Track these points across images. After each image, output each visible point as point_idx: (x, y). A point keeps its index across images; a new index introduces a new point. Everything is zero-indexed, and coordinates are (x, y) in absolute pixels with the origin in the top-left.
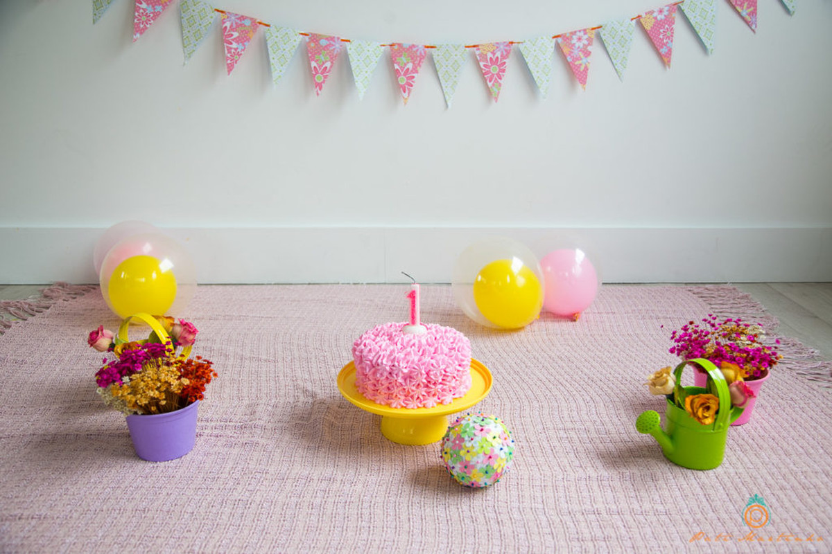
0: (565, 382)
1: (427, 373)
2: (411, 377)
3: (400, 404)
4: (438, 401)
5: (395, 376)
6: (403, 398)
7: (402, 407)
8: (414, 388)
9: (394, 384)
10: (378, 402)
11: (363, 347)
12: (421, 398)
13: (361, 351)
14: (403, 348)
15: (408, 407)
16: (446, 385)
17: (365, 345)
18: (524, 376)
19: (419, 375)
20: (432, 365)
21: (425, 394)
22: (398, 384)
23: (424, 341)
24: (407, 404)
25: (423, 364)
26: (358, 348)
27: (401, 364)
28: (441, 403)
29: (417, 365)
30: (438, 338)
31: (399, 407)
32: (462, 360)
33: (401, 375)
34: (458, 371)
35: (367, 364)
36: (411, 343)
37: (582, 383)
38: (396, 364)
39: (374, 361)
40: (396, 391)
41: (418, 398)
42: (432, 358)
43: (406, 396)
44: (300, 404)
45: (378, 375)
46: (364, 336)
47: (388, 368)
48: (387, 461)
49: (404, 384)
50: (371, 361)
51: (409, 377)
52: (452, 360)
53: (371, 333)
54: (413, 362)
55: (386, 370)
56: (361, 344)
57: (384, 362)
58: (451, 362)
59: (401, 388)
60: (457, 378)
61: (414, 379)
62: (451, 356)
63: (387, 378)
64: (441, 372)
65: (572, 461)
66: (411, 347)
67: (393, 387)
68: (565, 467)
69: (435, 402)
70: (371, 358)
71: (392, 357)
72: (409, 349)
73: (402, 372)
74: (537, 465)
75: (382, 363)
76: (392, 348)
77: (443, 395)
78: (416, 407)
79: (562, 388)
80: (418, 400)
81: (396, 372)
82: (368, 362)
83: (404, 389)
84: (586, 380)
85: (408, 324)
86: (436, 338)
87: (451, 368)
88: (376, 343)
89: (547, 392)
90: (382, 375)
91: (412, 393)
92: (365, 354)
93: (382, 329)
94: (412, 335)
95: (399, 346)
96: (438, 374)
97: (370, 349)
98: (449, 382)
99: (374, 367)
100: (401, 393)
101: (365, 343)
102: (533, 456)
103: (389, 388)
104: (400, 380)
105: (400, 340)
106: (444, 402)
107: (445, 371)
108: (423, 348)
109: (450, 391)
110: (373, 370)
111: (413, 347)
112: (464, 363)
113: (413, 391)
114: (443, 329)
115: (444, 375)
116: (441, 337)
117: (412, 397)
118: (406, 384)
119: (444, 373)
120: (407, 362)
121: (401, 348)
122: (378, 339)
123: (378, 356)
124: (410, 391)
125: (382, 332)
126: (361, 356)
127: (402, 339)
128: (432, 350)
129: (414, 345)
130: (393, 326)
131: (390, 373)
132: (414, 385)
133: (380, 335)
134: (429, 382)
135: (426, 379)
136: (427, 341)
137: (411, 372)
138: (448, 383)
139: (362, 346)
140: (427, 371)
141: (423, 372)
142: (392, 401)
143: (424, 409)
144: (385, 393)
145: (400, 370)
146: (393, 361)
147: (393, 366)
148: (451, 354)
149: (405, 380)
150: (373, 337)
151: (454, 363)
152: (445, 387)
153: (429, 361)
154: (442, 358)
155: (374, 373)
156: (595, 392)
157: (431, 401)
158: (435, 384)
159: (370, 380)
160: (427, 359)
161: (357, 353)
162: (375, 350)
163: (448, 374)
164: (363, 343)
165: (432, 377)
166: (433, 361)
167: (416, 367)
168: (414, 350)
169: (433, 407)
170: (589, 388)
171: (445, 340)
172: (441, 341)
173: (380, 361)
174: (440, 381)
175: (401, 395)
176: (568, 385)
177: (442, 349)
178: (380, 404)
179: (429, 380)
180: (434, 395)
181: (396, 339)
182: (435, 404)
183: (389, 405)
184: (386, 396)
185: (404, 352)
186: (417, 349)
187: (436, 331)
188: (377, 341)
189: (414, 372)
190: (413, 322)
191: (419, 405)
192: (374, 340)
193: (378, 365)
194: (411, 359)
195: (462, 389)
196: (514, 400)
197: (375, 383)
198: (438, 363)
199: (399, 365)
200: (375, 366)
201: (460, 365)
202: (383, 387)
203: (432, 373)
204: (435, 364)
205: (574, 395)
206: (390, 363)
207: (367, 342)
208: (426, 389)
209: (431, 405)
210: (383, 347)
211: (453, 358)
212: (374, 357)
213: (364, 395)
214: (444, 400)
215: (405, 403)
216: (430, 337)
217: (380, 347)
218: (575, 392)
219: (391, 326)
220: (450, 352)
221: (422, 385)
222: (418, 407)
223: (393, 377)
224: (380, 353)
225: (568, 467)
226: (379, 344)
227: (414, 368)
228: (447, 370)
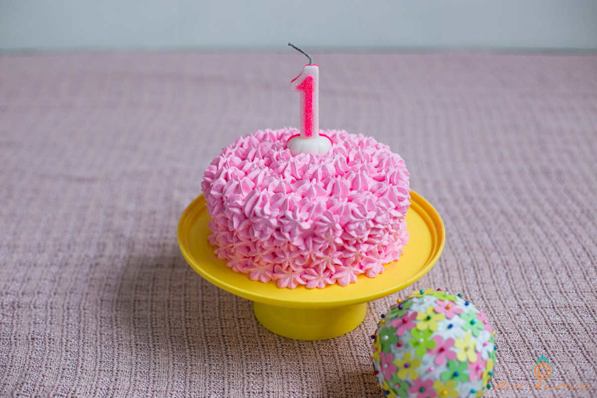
0: (543, 218)
1: (345, 228)
2: (315, 236)
3: (295, 282)
4: (361, 271)
5: (287, 235)
6: (300, 270)
7: (299, 285)
8: (320, 254)
9: (285, 249)
10: (256, 277)
11: (224, 182)
12: (333, 269)
13: (222, 190)
14: (297, 181)
15: (309, 285)
16: (374, 244)
17: (226, 179)
18: (480, 206)
19: (331, 231)
20: (353, 212)
21: (339, 262)
22: (292, 249)
23: (331, 169)
24: (307, 281)
25: (337, 212)
26: (215, 184)
27: (298, 215)
28: (366, 274)
29: (324, 215)
30: (351, 159)
31: (294, 286)
32: (401, 200)
33: (298, 232)
34: (395, 218)
35: (234, 214)
36: (310, 172)
37: (571, 219)
38: (289, 214)
39: (247, 210)
40: (287, 259)
41: (327, 269)
42: (350, 201)
43: (305, 267)
44: (104, 261)
45: (257, 234)
46: (223, 160)
47: (274, 222)
48: (275, 375)
49: (303, 248)
50: (242, 209)
51: (311, 235)
52: (386, 202)
53: (233, 151)
54: (318, 209)
55: (271, 226)
56: (218, 177)
57: (267, 210)
58: (384, 205)
59: (297, 255)
60: (392, 231)
61: (322, 239)
62: (382, 195)
63: (272, 238)
64: (367, 224)
65: (583, 370)
66: (311, 180)
67: (283, 253)
68: (572, 381)
69: (355, 273)
70: (240, 203)
71: (280, 202)
72: (307, 185)
73: (300, 229)
74: (527, 379)
75: (262, 212)
76: (276, 182)
77: (369, 261)
78: (323, 285)
79: (538, 229)
80: (328, 274)
81: (289, 228)
82: (237, 211)
83: (302, 256)
84: (578, 214)
85: (299, 135)
86: (348, 160)
87: (384, 216)
88: (246, 174)
89: (514, 236)
90: (262, 233)
91: (318, 262)
92: (228, 195)
93: (250, 143)
94: (308, 157)
95: (289, 178)
96: (364, 227)
97: (238, 186)
98: (380, 238)
99: (246, 218)
100: (297, 263)
101: (227, 174)
102: (517, 362)
103: (274, 255)
104: (297, 242)
105: (289, 168)
106: (371, 274)
107: (374, 221)
108: (333, 181)
109: (380, 252)
110: (245, 223)
111: (314, 180)
112: (402, 204)
113: (318, 258)
114: (354, 139)
115: (373, 229)
116: (357, 157)
117: (316, 268)
118: (307, 249)
119: (372, 225)
120: (309, 210)
121: (293, 182)
122: (248, 165)
123: (253, 199)
124: (314, 259)
125: (253, 151)
126: (222, 198)
127: (293, 164)
128: (348, 183)
129: (315, 175)
130: (268, 138)
131: (278, 230)
132: (320, 250)
133: (250, 156)
134: (346, 242)
135: (341, 237)
136: (336, 165)
137: (315, 227)
138: (377, 241)
139: (222, 180)
140: (344, 223)
141: (338, 226)
142: (281, 276)
143: (336, 288)
144: (268, 264)
145: (296, 224)
146: (283, 208)
147: (284, 217)
148: (382, 190)
149: (305, 240)
150: (237, 161)
151: (389, 206)
152: (372, 247)
153: (347, 207)
154: (368, 197)
155: (249, 229)
156: (590, 237)
157: (348, 274)
158: (356, 245)
159: (238, 241)
160: (341, 203)
161: (213, 192)
162: (246, 188)
163: (379, 226)
164: (223, 175)
165: (353, 233)
166: (353, 206)
167: (325, 219)
168: (316, 186)
169: (352, 282)
170: (580, 230)
171: (365, 163)
172: (359, 165)
173: (257, 208)
174: (366, 239)
175: (297, 266)
176: (548, 224)
177: (364, 180)
178: (260, 281)
179: (346, 239)
180: (355, 263)
181: (282, 167)
182: (355, 277)
183: (276, 283)
184: (269, 267)
185: (300, 190)
186: (321, 184)
187: (346, 145)
188: (246, 168)
189: (322, 227)
190: (308, 133)
191: (329, 281)
192: (241, 168)
193: (255, 215)
194: (315, 203)
195: (397, 247)
196: (459, 251)
197: (250, 244)
198: (361, 207)
199: (295, 217)
200: (249, 219)
201: (396, 208)
202: (265, 253)
203: (352, 227)
204: (357, 211)
205: (556, 242)
206: (277, 213)
207: (230, 171)
208: (340, 253)
209: (349, 281)
210: (260, 181)
211: (386, 196)
212: (246, 200)
213: (230, 264)
214: (371, 269)
215: (303, 279)
216: (341, 159)
217: (255, 180)
218: (557, 237)
219: (265, 136)
220: (380, 187)
221: (335, 248)
222: (327, 285)
223: (284, 237)
224: (257, 194)
225: (578, 381)
226: (252, 175)
227: (321, 221)
228: (379, 219)
